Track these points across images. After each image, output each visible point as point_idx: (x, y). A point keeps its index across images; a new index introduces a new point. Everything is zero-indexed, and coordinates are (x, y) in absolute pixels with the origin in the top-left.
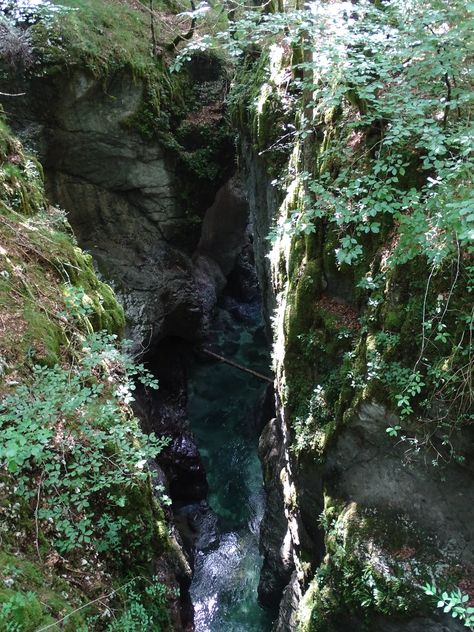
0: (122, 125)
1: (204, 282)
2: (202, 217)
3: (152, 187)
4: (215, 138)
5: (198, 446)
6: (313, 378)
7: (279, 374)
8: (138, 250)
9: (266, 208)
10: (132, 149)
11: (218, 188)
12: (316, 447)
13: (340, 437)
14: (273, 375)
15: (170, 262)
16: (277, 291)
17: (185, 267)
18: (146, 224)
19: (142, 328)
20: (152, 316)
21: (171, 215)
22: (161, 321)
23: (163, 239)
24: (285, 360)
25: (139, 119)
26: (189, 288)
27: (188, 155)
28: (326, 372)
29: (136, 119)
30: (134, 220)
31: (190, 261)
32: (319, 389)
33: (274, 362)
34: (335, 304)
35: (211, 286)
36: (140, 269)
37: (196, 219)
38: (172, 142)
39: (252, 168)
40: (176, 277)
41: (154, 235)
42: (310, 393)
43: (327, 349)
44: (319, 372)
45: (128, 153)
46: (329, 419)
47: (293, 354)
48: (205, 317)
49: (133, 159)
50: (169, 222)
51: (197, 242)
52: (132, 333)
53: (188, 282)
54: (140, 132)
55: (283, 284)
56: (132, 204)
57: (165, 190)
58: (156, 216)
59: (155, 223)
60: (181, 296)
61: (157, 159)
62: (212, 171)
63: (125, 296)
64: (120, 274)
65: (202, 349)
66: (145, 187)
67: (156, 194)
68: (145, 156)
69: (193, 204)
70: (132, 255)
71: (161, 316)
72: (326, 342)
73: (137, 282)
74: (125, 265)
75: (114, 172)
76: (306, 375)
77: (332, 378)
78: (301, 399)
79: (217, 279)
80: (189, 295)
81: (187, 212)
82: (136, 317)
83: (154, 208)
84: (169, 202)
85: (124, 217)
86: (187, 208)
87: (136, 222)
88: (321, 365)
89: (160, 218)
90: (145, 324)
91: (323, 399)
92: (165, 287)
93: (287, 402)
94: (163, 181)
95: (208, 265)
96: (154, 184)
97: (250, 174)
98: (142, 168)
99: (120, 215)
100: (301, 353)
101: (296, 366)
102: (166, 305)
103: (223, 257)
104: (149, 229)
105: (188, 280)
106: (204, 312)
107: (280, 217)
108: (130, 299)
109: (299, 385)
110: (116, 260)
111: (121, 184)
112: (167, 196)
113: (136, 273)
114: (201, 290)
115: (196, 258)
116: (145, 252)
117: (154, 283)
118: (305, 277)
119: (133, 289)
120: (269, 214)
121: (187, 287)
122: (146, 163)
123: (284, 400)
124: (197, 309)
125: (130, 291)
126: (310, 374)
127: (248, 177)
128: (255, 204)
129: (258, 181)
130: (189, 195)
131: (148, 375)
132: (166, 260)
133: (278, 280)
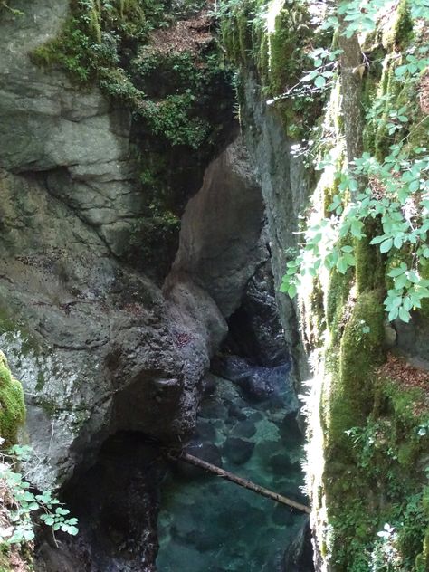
0: (36, 60)
1: (186, 330)
2: (180, 214)
3: (88, 164)
4: (199, 76)
6: (377, 508)
7: (315, 504)
8: (64, 277)
9: (290, 197)
10: (52, 99)
11: (206, 162)
14: (306, 501)
15: (123, 296)
16: (310, 348)
17: (149, 304)
18: (79, 229)
19: (72, 417)
20: (89, 396)
21: (123, 212)
22: (107, 404)
23: (110, 255)
24: (327, 474)
25: (64, 47)
26: (157, 342)
27: (151, 107)
28: (400, 498)
29: (59, 48)
30: (57, 222)
31: (159, 293)
32: (387, 532)
33: (307, 479)
34: (413, 371)
35: (200, 338)
36: (68, 313)
37: (169, 218)
38: (123, 85)
39: (264, 127)
40: (133, 323)
41: (93, 247)
42: (370, 540)
43: (401, 455)
44: (388, 499)
45: (45, 106)
47: (339, 465)
48: (189, 395)
49: (55, 117)
50: (120, 225)
51: (173, 259)
53: (156, 333)
54: (65, 70)
55: (320, 334)
56: (54, 195)
57: (115, 169)
58: (96, 215)
59: (95, 227)
60: (143, 357)
61: (97, 115)
62: (195, 133)
63: (41, 360)
64: (32, 319)
65: (185, 454)
66: (77, 165)
67: (97, 176)
68: (76, 111)
69: (163, 191)
70: (54, 284)
71: (106, 394)
72: (397, 443)
73: (61, 334)
74: (41, 304)
75: (21, 139)
76: (363, 504)
77: (410, 510)
78: (357, 551)
79: (210, 325)
80: (158, 355)
81: (152, 206)
82: (61, 398)
83: (93, 200)
84: (120, 188)
85: (40, 217)
86: (151, 199)
87: (61, 226)
88: (391, 485)
89: (103, 218)
90: (77, 410)
91: (395, 550)
92: (113, 341)
93: (330, 556)
94: (107, 153)
95: (193, 300)
96: (92, 158)
97: (261, 136)
98: (71, 131)
99: (33, 214)
100: (353, 462)
101: (346, 487)
102: (116, 375)
103: (220, 284)
104: (84, 237)
105: (156, 328)
106: (186, 389)
107: (313, 214)
108: (49, 365)
109: (352, 523)
110: (25, 295)
111: (33, 160)
112: (117, 178)
113: (60, 318)
114: (179, 345)
115: (171, 288)
116: (76, 279)
117: (93, 334)
118: (355, 323)
119: (56, 346)
120: (295, 208)
121: (155, 341)
122: (78, 122)
123: (326, 552)
124: (173, 381)
125: (50, 350)
126: (372, 503)
127: (258, 142)
128: (271, 189)
129: (276, 150)
130: (154, 176)
131: (59, 510)
132: (115, 293)
133: (312, 327)
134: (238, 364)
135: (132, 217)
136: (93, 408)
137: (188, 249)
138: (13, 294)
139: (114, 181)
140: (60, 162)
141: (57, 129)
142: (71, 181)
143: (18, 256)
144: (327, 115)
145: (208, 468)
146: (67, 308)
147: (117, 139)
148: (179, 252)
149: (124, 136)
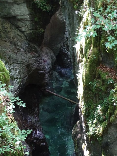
1: (46, 59)
2: (44, 29)
3: (21, 16)
5: (44, 134)
6: (96, 101)
7: (81, 100)
8: (15, 45)
9: (74, 24)
11: (51, 16)
12: (98, 133)
13: (109, 129)
14: (78, 101)
15: (30, 50)
16: (79, 63)
17: (37, 52)
18: (19, 33)
19: (18, 80)
20: (22, 75)
21: (30, 28)
22: (27, 77)
23: (27, 39)
24: (84, 93)
27: (37, 1)
28: (102, 99)
30: (13, 31)
31: (39, 49)
32: (99, 107)
33: (78, 95)
34: (106, 68)
35: (49, 61)
36: (16, 54)
37: (42, 30)
39: (67, 6)
40: (33, 57)
41: (22, 37)
42: (95, 109)
43: (103, 88)
44: (99, 99)
46: (104, 120)
47: (87, 91)
48: (47, 75)
49: (12, 3)
50: (29, 32)
51: (43, 41)
52: (13, 83)
53: (38, 59)
55: (82, 59)
56: (12, 24)
57: (28, 17)
58: (23, 29)
59: (23, 32)
60: (35, 65)
61: (23, 3)
62: (48, 8)
63: (10, 66)
64: (7, 56)
65: (46, 90)
66: (18, 16)
67: (23, 19)
68: (18, 1)
69: (40, 23)
70: (13, 47)
71: (26, 75)
72: (102, 85)
73: (15, 60)
74: (9, 52)
75: (4, 9)
76: (93, 100)
77: (105, 102)
78: (91, 112)
79: (52, 57)
80: (39, 65)
81: (37, 27)
82: (15, 76)
83: (22, 25)
84: (29, 22)
85: (9, 29)
86: (37, 25)
87: (14, 32)
88: (100, 96)
89: (25, 30)
90: (19, 79)
91: (101, 111)
92: (28, 61)
93: (84, 113)
94: (26, 13)
95: (48, 51)
96: (22, 14)
97: (66, 9)
98: (16, 7)
99: (7, 29)
100: (91, 90)
101: (89, 96)
102: (29, 70)
103: (54, 47)
104: (20, 35)
105: (39, 58)
106: (46, 73)
107: (80, 29)
108: (12, 67)
109: (90, 105)
110: (5, 50)
111: (7, 14)
112: (28, 19)
113: (15, 56)
114: (44, 63)
115: (42, 48)
116: (18, 46)
117: (23, 60)
118: (92, 56)
119: (13, 63)
120: (75, 27)
121: (38, 61)
122: (18, 5)
123: (83, 112)
124: (43, 71)
125: (12, 64)
126: (95, 100)
127: (65, 10)
128: (68, 23)
129: (70, 12)
130: (38, 19)
131: (21, 101)
132: (28, 49)
133: (80, 57)
134: (58, 67)
135: (32, 30)
136: (23, 78)
137: (46, 38)
138: (2, 49)
139: (28, 20)
140: (14, 15)
141: (13, 6)
142: (17, 20)
143: (3, 39)
144: (84, 3)
145: (51, 93)
146: (16, 53)
147: (28, 9)
148: (44, 39)
149: (30, 8)
